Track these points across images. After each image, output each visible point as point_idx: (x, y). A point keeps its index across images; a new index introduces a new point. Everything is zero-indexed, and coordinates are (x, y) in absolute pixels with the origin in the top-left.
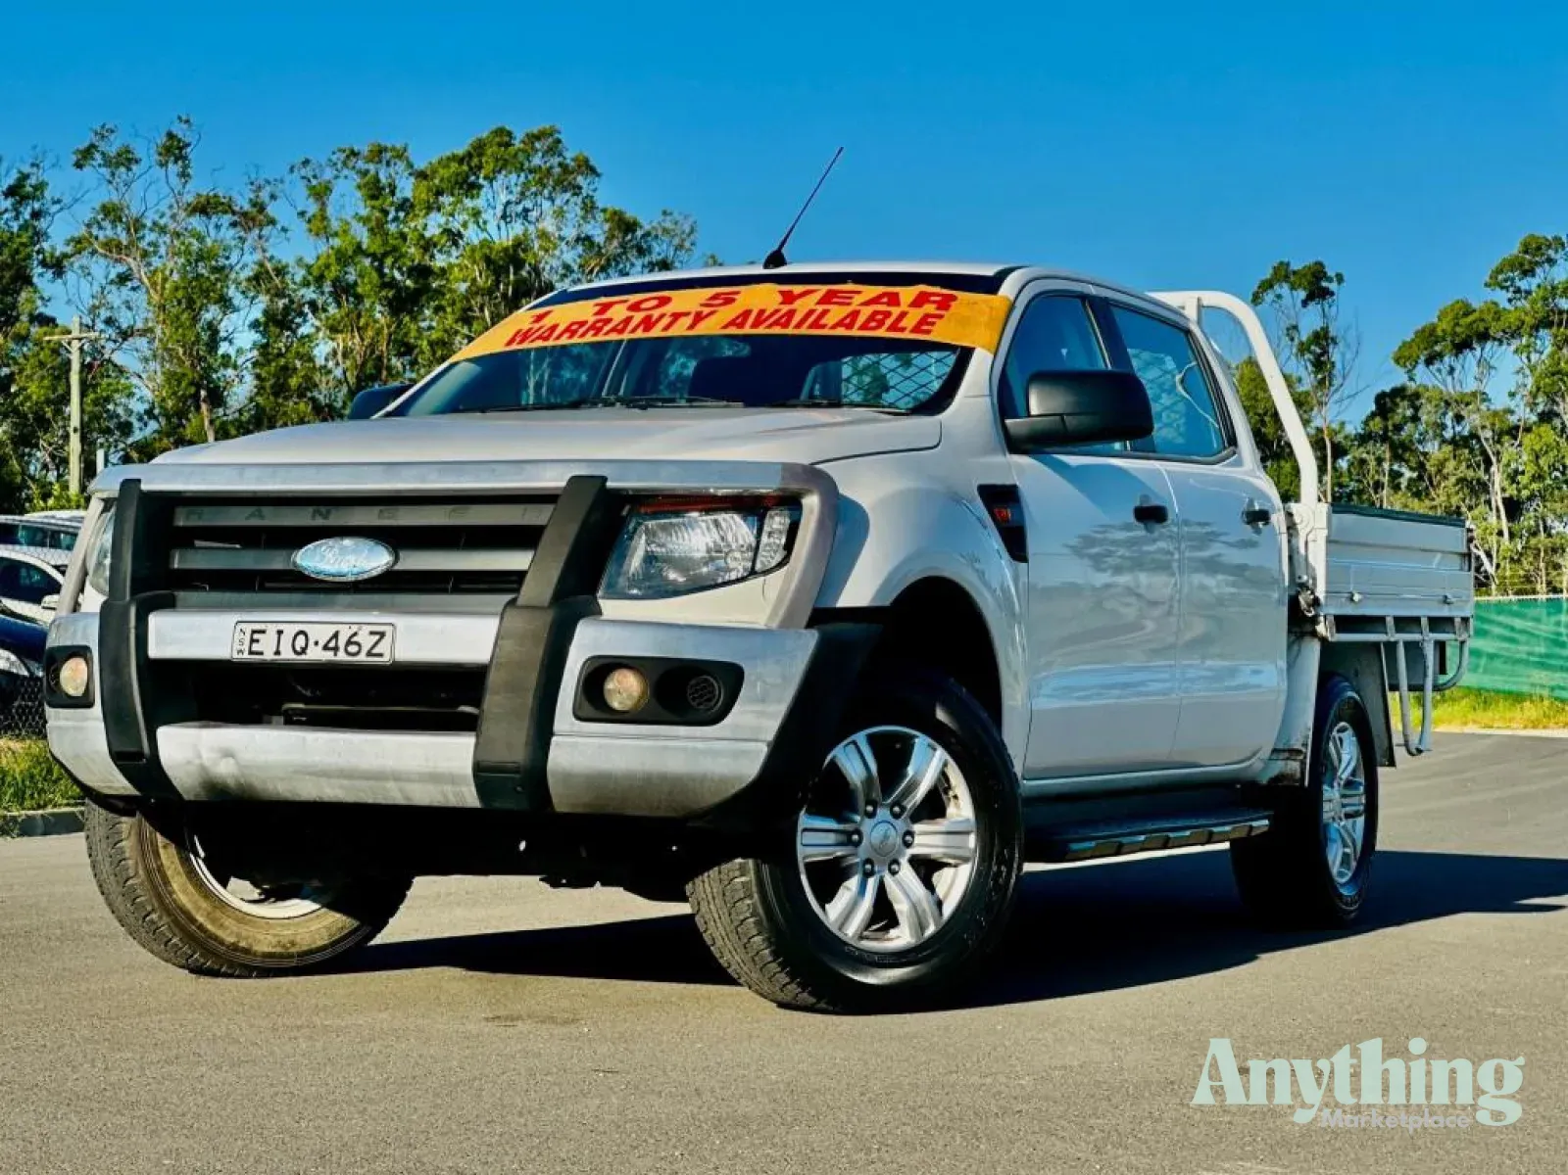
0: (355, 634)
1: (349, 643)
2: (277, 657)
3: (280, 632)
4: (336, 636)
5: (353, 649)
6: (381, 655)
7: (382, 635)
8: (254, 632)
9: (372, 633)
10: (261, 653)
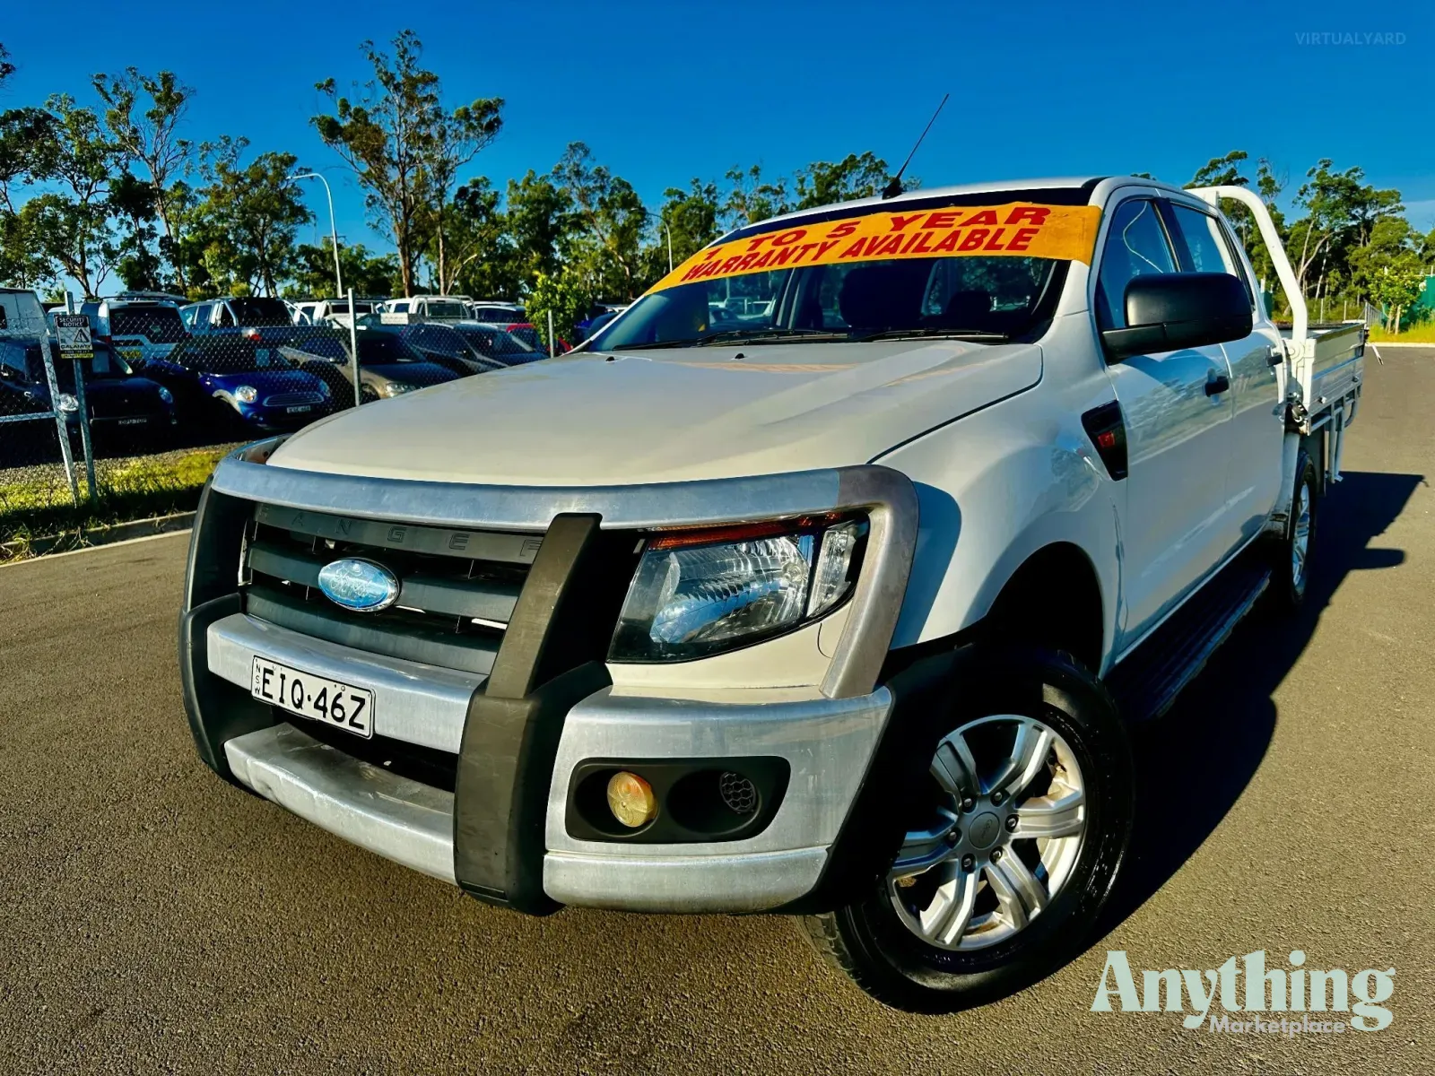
0: (339, 696)
1: (335, 705)
2: (281, 705)
3: (283, 677)
4: (324, 693)
5: (338, 713)
6: (361, 727)
7: (362, 701)
8: (266, 671)
9: (354, 698)
10: (271, 697)
